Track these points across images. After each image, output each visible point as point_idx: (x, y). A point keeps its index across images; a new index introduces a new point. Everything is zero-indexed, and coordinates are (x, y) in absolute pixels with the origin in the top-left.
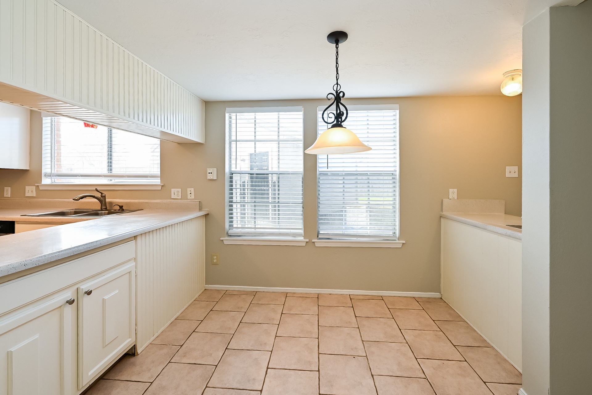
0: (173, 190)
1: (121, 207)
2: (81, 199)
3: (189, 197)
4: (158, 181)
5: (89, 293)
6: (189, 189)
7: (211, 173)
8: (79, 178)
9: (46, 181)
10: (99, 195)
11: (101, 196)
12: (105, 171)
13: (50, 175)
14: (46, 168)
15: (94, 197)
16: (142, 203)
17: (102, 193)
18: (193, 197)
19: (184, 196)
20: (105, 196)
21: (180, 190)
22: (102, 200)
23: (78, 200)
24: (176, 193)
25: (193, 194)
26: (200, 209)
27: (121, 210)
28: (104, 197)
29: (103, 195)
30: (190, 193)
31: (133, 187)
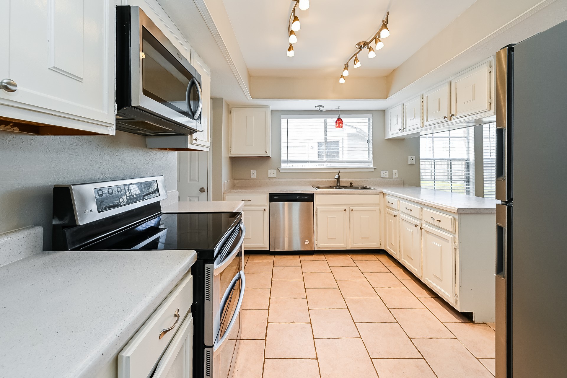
0: (382, 172)
1: (351, 184)
3: (394, 177)
4: (371, 165)
6: (394, 171)
7: (412, 160)
8: (308, 163)
9: (283, 165)
13: (287, 162)
14: (284, 157)
18: (397, 176)
19: (390, 176)
21: (387, 171)
24: (384, 174)
25: (397, 174)
27: (352, 186)
28: (339, 177)
30: (395, 174)
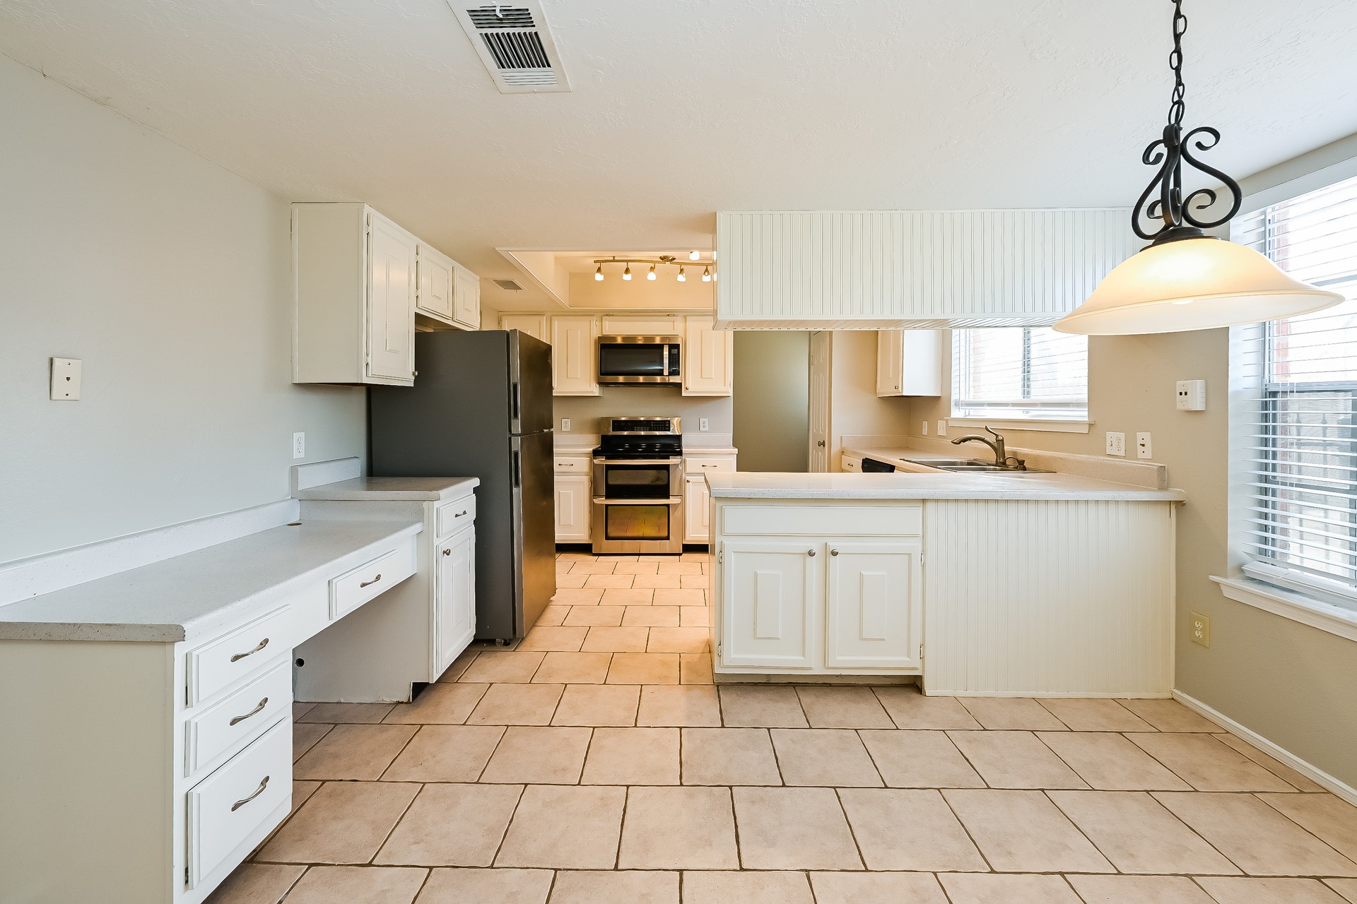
0: (1109, 434)
1: (1021, 463)
2: (964, 442)
3: (1140, 455)
4: (1082, 415)
5: (834, 554)
6: (1140, 435)
7: (1186, 393)
9: (956, 413)
10: (992, 439)
11: (997, 441)
12: (1018, 396)
13: (959, 404)
15: (983, 440)
16: (1055, 459)
17: (997, 436)
18: (1148, 455)
19: (1131, 451)
20: (1003, 440)
21: (1122, 435)
22: (998, 447)
23: (959, 443)
24: (1115, 441)
25: (1148, 445)
26: (1163, 486)
27: (1021, 466)
28: (1001, 442)
29: (1000, 438)
30: (1143, 445)
31: (1040, 425)
